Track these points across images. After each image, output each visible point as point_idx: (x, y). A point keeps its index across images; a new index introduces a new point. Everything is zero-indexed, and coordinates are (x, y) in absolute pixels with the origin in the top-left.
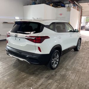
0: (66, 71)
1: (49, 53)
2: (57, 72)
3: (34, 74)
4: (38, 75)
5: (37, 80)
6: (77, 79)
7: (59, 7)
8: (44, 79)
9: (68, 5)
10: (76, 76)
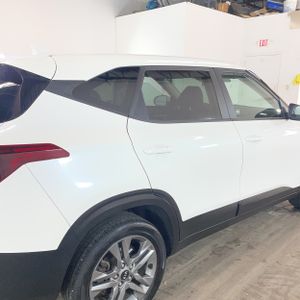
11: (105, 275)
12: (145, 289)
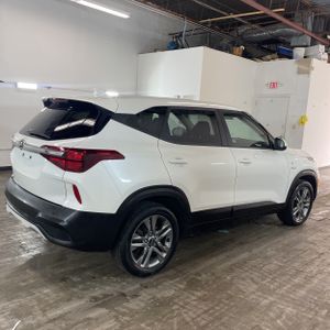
0: (184, 290)
1: (113, 210)
2: (146, 287)
3: (63, 279)
4: (74, 285)
5: (56, 302)
6: (204, 322)
7: (269, 57)
8: (82, 302)
9: (303, 49)
10: (205, 312)
11: (139, 237)
12: (164, 255)
